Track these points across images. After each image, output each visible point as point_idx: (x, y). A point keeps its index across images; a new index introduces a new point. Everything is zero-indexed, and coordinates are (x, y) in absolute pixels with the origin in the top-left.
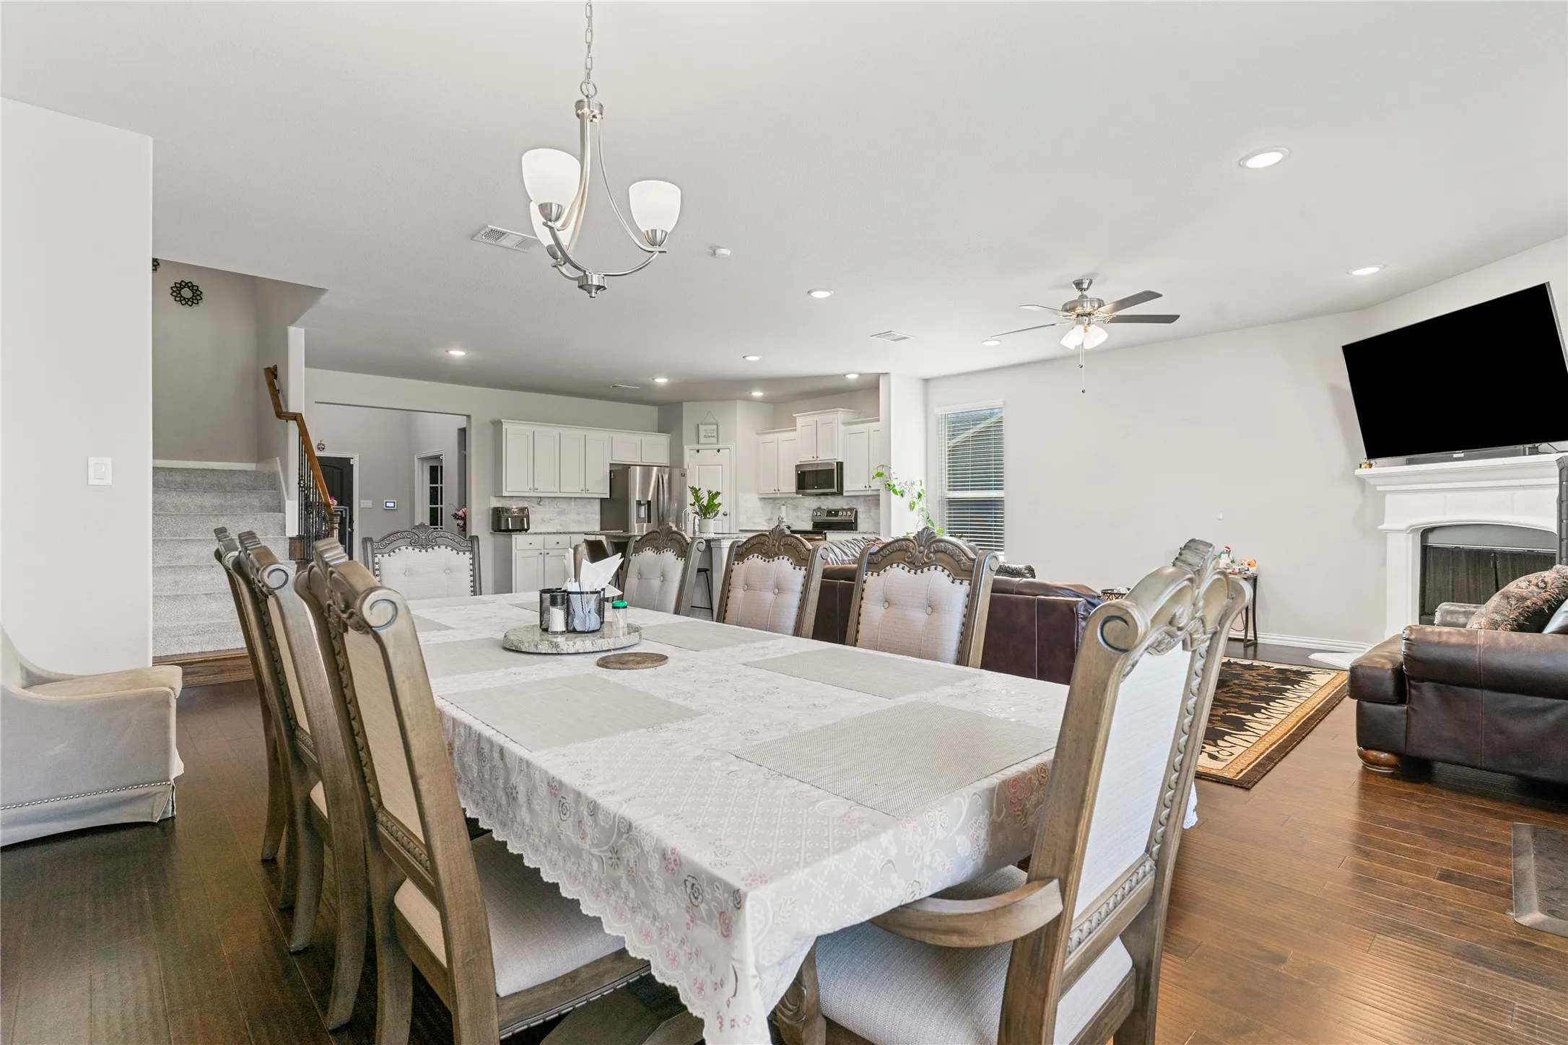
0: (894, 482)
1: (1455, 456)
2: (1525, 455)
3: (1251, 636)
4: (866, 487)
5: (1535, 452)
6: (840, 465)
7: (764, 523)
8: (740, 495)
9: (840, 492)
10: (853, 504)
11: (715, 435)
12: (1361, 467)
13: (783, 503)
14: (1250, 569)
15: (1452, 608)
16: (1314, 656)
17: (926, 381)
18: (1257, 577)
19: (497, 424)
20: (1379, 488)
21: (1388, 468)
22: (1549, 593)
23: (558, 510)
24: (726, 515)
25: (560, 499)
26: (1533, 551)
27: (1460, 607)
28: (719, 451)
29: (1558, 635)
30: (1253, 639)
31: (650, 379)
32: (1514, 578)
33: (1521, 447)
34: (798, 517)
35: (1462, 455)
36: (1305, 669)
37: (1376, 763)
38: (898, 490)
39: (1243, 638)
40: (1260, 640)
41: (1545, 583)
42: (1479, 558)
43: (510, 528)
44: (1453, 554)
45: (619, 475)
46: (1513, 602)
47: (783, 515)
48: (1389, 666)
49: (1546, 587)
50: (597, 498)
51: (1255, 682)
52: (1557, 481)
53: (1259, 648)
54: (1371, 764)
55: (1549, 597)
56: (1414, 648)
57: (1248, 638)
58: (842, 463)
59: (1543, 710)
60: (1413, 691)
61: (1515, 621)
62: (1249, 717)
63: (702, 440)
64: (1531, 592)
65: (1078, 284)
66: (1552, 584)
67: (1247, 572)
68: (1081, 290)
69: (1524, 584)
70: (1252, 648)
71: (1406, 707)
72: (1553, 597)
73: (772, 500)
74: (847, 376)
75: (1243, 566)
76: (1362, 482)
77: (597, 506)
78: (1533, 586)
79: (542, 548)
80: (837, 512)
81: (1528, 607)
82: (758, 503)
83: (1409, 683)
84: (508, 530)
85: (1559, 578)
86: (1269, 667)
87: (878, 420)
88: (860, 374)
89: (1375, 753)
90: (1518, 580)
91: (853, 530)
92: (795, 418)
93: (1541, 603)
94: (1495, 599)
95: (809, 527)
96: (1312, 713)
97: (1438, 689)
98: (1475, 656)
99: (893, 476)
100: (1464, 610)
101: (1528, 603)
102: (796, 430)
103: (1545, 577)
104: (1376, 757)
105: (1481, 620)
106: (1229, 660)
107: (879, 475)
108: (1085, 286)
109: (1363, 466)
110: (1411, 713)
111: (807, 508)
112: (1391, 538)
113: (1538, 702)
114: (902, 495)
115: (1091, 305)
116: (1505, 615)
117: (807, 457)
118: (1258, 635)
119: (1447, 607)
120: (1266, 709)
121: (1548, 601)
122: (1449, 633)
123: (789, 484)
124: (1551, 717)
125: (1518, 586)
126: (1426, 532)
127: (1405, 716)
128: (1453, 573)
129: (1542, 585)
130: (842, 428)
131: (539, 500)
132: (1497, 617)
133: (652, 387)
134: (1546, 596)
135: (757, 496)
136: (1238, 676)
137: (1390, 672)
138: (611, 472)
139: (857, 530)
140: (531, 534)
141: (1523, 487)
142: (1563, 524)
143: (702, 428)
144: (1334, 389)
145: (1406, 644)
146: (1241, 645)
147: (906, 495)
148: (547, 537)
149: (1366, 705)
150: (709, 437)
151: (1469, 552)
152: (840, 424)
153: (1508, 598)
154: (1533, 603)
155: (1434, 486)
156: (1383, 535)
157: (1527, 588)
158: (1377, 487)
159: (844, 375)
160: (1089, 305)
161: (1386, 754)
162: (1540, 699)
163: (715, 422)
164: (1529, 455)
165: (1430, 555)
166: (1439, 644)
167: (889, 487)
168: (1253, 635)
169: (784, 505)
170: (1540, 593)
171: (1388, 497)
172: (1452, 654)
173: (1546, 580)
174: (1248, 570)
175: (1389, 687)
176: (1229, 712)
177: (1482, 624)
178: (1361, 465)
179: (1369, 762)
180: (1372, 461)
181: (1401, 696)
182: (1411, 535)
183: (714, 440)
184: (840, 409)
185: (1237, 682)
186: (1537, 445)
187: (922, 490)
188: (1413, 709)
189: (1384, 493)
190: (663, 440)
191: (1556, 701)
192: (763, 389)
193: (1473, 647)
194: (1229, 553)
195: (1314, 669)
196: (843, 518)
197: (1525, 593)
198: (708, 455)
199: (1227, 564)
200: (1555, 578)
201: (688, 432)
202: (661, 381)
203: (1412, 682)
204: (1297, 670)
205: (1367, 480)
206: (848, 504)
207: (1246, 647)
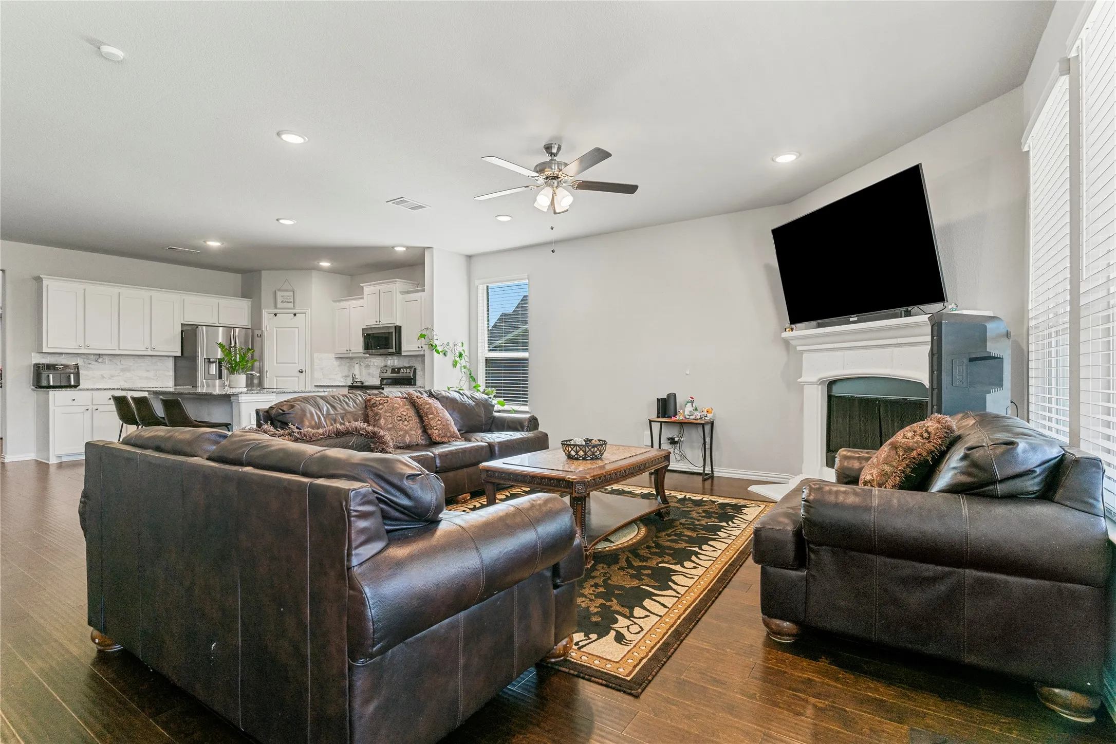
0: (436, 342)
1: (851, 319)
2: (901, 317)
3: (708, 470)
4: (418, 347)
5: (908, 314)
6: (398, 329)
7: (342, 380)
8: (316, 355)
9: (398, 352)
10: (413, 363)
11: (292, 300)
12: (786, 331)
13: (358, 362)
14: (708, 415)
15: (849, 454)
16: (753, 488)
17: (469, 257)
18: (713, 421)
19: (39, 280)
20: (798, 348)
21: (805, 331)
22: (932, 444)
23: (122, 367)
24: (302, 372)
25: (124, 357)
26: (907, 399)
27: (855, 452)
28: (295, 315)
29: (946, 494)
30: (711, 472)
31: (202, 242)
32: (902, 428)
33: (898, 310)
34: (369, 374)
35: (856, 319)
36: (742, 502)
37: (779, 633)
38: (440, 350)
39: (702, 472)
40: (716, 474)
41: (929, 433)
42: (868, 406)
43: (51, 384)
44: (850, 401)
45: (189, 335)
46: (901, 453)
47: (357, 372)
48: (790, 528)
49: (929, 437)
50: (172, 356)
51: (699, 520)
52: (929, 338)
53: (715, 479)
54: (773, 633)
55: (933, 448)
56: (812, 510)
57: (706, 472)
58: (400, 327)
59: (935, 579)
60: (812, 556)
61: (903, 472)
62: (678, 568)
63: (279, 305)
64: (917, 443)
65: (548, 148)
66: (935, 434)
67: (706, 418)
68: (552, 154)
69: (910, 435)
70: (710, 481)
71: (805, 573)
72: (936, 448)
73: (346, 358)
74: (395, 248)
75: (703, 413)
76: (786, 343)
77: (170, 363)
78: (918, 437)
79: (90, 404)
80: (399, 369)
81: (914, 458)
82: (336, 363)
83: (809, 547)
84: (49, 387)
85: (941, 429)
86: (715, 502)
87: (424, 290)
88: (408, 248)
89: (778, 622)
90: (904, 430)
91: (413, 385)
92: (363, 287)
93: (926, 454)
94: (885, 448)
95: (377, 382)
96: (735, 556)
97: (834, 553)
98: (870, 518)
99: (435, 337)
100: (858, 455)
101: (914, 454)
102: (363, 298)
103: (928, 427)
104: (778, 626)
105: (873, 471)
106: (685, 496)
107: (422, 336)
108: (554, 151)
109: (787, 330)
110: (811, 580)
111: (377, 366)
112: (807, 390)
113: (931, 569)
114: (445, 354)
115: (558, 168)
116: (894, 466)
117: (371, 321)
118: (714, 470)
119: (845, 453)
120: (696, 554)
121: (932, 452)
122: (845, 492)
123: (358, 345)
124: (942, 588)
125: (905, 437)
126: (831, 384)
127: (804, 583)
128: (849, 418)
129: (926, 435)
130: (400, 296)
131: (98, 357)
132: (887, 468)
133: (207, 251)
134: (929, 446)
135: (333, 356)
136: (686, 514)
137: (791, 534)
138: (182, 331)
139: (415, 385)
140: (81, 390)
141: (900, 345)
142: (934, 375)
143: (279, 293)
144: (767, 267)
145: (805, 506)
146: (700, 478)
147: (449, 354)
148: (95, 392)
149: (771, 570)
150: (285, 302)
151: (861, 400)
152: (398, 293)
153: (896, 448)
154: (919, 454)
155: (836, 345)
156: (801, 387)
157: (913, 438)
158: (797, 347)
159: (393, 247)
160: (556, 168)
161: (788, 623)
162: (931, 566)
163: (291, 288)
164: (905, 317)
165: (834, 403)
166: (836, 505)
167: (432, 347)
168: (710, 469)
169: (357, 363)
170: (925, 444)
171: (805, 355)
172: (848, 517)
173: (929, 430)
174: (707, 416)
175: (790, 551)
176: (663, 562)
177: (874, 476)
178: (786, 329)
179: (774, 632)
180: (794, 326)
181: (801, 561)
182: (820, 386)
183: (291, 305)
184: (397, 280)
185: (683, 521)
186: (910, 308)
187: (463, 350)
188: (813, 576)
189: (802, 352)
190: (244, 305)
191: (947, 569)
192: (330, 259)
193: (867, 509)
194: (692, 402)
195: (748, 502)
196: (404, 375)
197: (911, 443)
198: (285, 319)
199: (690, 412)
200: (938, 429)
201: (266, 297)
202: (214, 244)
203: (812, 546)
204: (736, 504)
205: (791, 342)
206: (409, 363)
207: (704, 480)
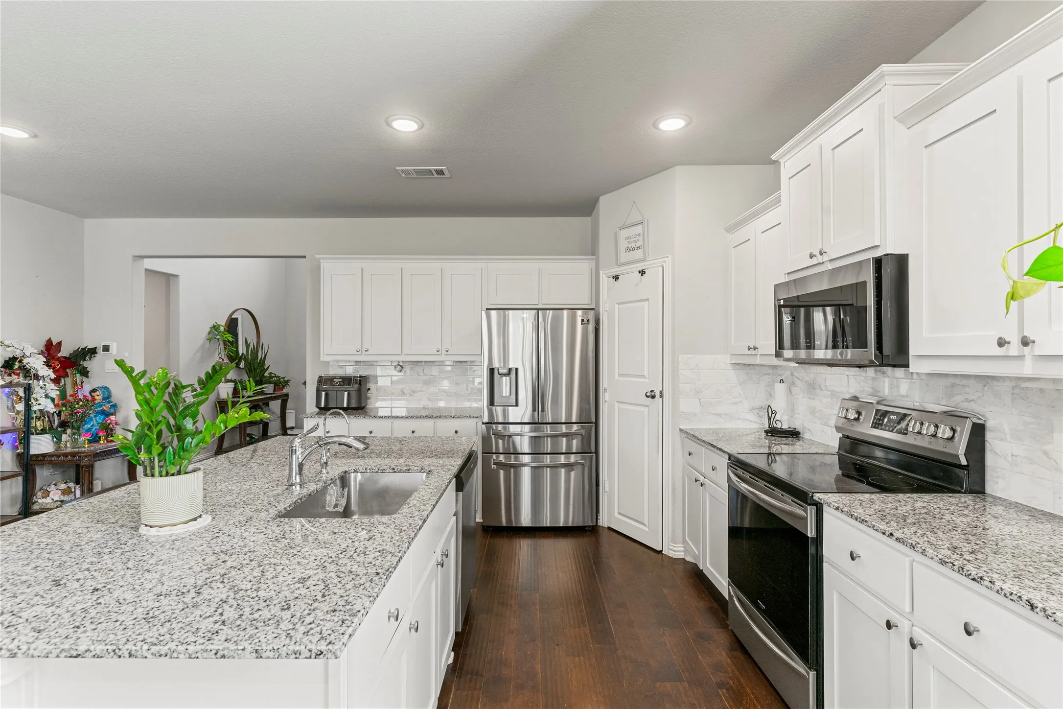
8: (682, 359)
10: (965, 402)
11: (641, 243)
28: (643, 274)
47: (779, 403)
63: (623, 257)
92: (780, 165)
102: (779, 198)
135: (728, 359)
143: (621, 234)
150: (631, 249)
163: (640, 218)
169: (782, 381)
183: (640, 254)
190: (582, 266)
201: (605, 245)
206: (947, 400)
